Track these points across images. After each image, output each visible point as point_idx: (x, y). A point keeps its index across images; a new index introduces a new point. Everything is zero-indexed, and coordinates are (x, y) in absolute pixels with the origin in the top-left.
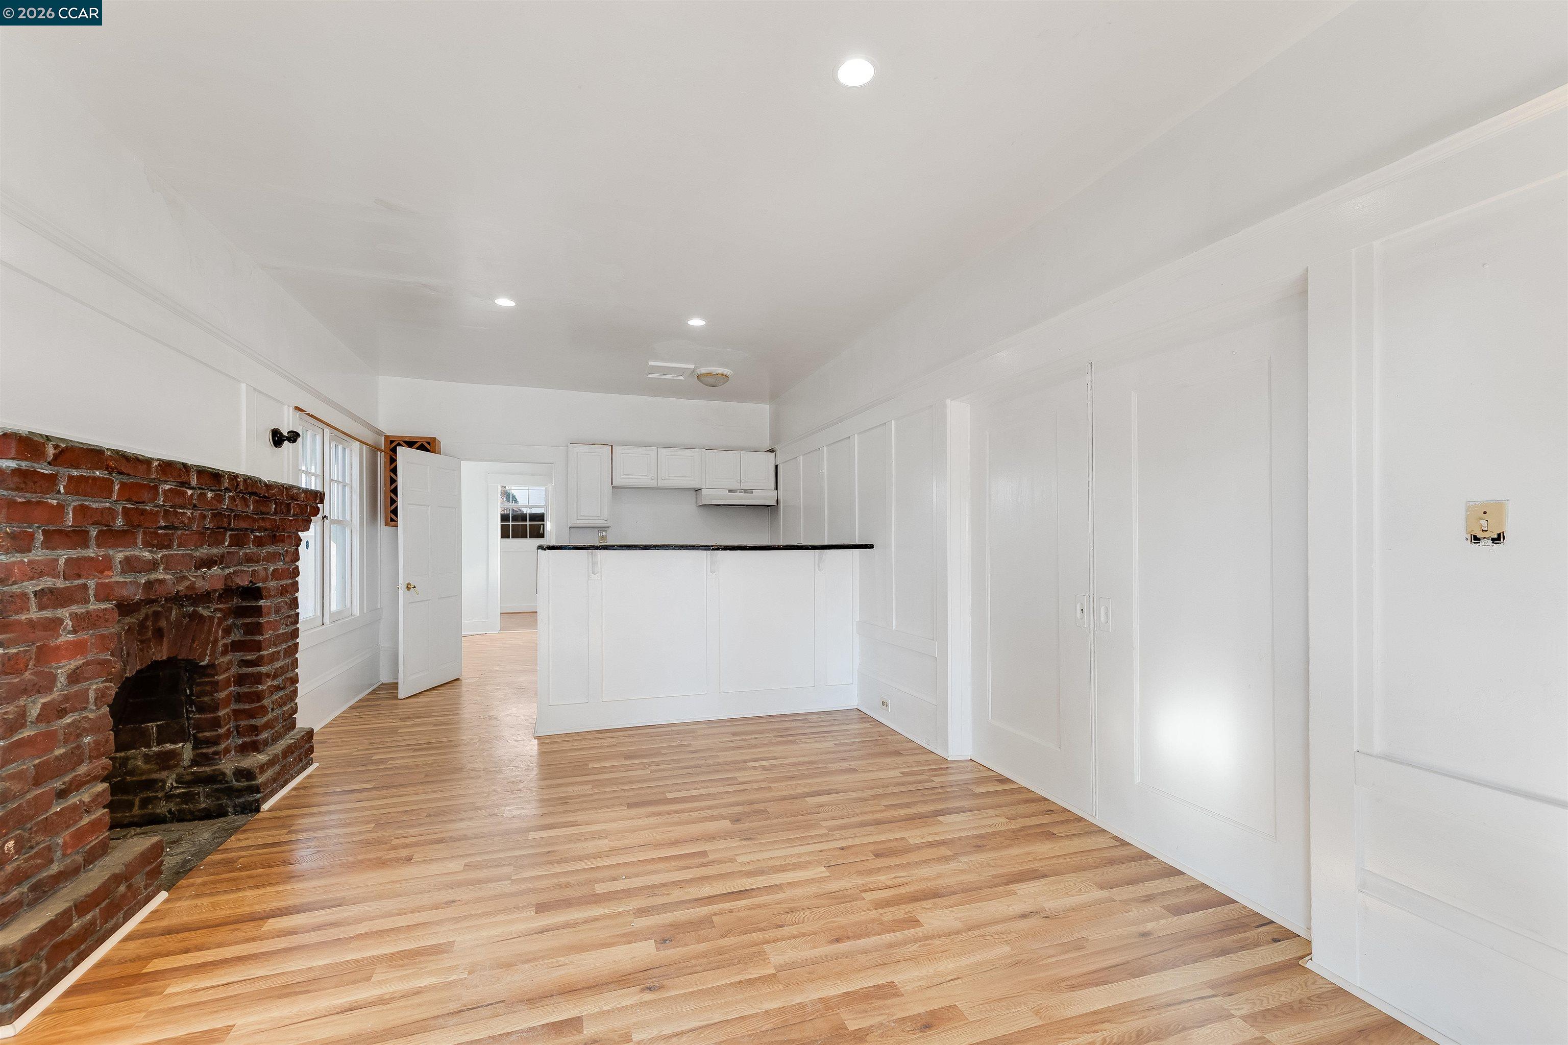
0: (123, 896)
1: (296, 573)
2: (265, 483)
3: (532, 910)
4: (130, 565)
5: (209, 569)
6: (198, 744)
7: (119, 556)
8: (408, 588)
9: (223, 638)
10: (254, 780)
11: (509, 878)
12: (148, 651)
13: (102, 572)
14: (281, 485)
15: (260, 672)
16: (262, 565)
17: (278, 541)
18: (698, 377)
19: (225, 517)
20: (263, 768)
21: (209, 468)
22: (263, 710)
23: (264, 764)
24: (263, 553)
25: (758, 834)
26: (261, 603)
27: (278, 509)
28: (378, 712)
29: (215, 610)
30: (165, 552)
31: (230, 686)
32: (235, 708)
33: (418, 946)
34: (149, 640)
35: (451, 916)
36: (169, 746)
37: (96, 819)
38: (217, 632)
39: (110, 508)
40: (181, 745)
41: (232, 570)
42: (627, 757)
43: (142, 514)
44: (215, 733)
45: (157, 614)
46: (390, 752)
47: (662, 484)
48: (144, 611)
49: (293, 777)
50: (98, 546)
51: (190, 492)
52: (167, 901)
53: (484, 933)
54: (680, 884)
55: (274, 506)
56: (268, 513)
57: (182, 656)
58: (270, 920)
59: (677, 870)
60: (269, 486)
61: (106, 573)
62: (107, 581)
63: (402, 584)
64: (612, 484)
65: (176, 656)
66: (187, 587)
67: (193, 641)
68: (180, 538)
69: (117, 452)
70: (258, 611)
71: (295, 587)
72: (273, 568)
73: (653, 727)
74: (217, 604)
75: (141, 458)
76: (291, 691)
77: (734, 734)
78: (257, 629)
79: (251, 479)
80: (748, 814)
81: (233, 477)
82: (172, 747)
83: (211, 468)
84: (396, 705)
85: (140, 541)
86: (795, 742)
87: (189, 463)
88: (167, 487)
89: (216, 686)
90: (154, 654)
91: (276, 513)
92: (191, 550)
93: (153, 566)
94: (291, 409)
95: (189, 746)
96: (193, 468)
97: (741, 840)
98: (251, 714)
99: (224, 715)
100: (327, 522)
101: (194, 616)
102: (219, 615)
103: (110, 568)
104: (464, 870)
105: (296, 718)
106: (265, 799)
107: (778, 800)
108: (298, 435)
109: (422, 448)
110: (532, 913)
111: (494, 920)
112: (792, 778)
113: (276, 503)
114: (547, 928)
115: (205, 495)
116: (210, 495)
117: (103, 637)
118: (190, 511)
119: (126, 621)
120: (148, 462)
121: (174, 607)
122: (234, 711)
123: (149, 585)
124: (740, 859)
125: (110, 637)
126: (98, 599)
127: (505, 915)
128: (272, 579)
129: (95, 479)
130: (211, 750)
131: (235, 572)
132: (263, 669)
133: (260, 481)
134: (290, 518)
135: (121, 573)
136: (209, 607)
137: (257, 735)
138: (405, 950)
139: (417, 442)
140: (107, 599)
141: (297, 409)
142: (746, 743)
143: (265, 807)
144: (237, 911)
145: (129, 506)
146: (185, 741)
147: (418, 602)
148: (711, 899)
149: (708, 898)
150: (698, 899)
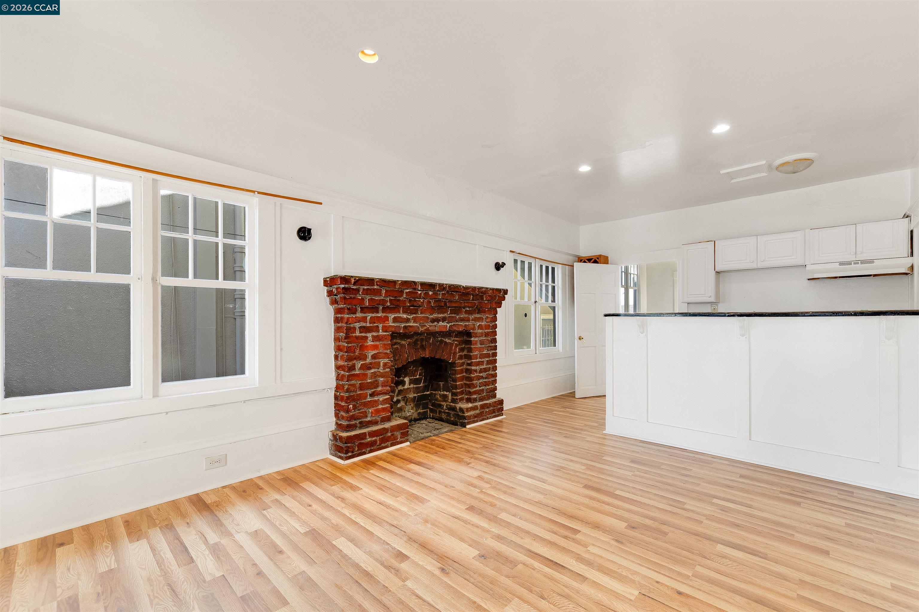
0: (389, 437)
1: (495, 326)
2: (463, 287)
4: (395, 320)
5: (438, 323)
6: (453, 394)
7: (392, 316)
8: (580, 339)
9: (459, 352)
10: (464, 414)
11: (482, 490)
12: (418, 353)
13: (385, 322)
14: (474, 287)
15: (471, 369)
16: (471, 322)
17: (482, 312)
18: (777, 168)
19: (443, 302)
20: (468, 410)
21: (427, 282)
22: (474, 386)
23: (469, 408)
24: (472, 317)
25: (631, 543)
26: (472, 339)
27: (474, 298)
28: (559, 402)
29: (453, 340)
30: (414, 315)
31: (464, 373)
32: (465, 382)
33: (421, 496)
34: (419, 349)
36: (445, 393)
37: (384, 408)
38: (455, 349)
39: (383, 299)
40: (448, 393)
41: (452, 324)
42: (633, 461)
43: (398, 301)
44: (456, 391)
45: (422, 340)
46: (533, 420)
47: (760, 265)
48: (415, 338)
49: (488, 419)
50: (382, 312)
51: (419, 292)
52: (407, 446)
54: (536, 537)
55: (472, 297)
56: (470, 300)
57: (438, 356)
58: (412, 464)
59: (549, 531)
60: (466, 288)
61: (386, 322)
62: (386, 325)
63: (576, 337)
64: (715, 270)
65: (434, 357)
66: (425, 329)
67: (443, 352)
68: (421, 310)
69: (381, 279)
70: (470, 342)
71: (495, 333)
72: (478, 324)
73: (686, 450)
74: (455, 338)
75: (392, 280)
76: (492, 380)
77: (742, 476)
78: (470, 350)
79: (453, 286)
80: (647, 528)
81: (441, 285)
82: (446, 393)
83: (428, 282)
84: (574, 401)
85: (401, 311)
86: (798, 504)
87: (417, 281)
88: (407, 291)
89: (456, 372)
90: (421, 354)
91: (473, 300)
92: (428, 315)
93: (408, 320)
94: (508, 252)
95: (450, 394)
96: (418, 283)
97: (613, 539)
98: (469, 386)
99: (459, 384)
100: (537, 304)
101: (442, 341)
102: (456, 343)
103: (388, 320)
104: (476, 478)
105: (496, 393)
106: (469, 423)
107: (687, 532)
108: (505, 264)
109: (595, 262)
110: (464, 508)
112: (737, 526)
113: (473, 296)
115: (428, 293)
116: (431, 293)
117: (385, 344)
118: (423, 300)
119: (408, 341)
120: (394, 282)
121: (432, 337)
122: (465, 384)
123: (405, 327)
124: (591, 548)
125: (387, 345)
126: (383, 331)
127: (457, 503)
128: (478, 329)
129: (374, 289)
130: (455, 398)
131: (454, 325)
132: (473, 368)
133: (460, 286)
134: (485, 302)
135: (393, 322)
136: (451, 339)
137: (471, 396)
138: (417, 495)
139: (592, 259)
140: (386, 331)
141: (511, 251)
142: (741, 486)
143: (468, 426)
144: (412, 457)
145: (392, 298)
146: (449, 392)
147: (587, 347)
148: (536, 556)
149: (536, 554)
150: (530, 551)
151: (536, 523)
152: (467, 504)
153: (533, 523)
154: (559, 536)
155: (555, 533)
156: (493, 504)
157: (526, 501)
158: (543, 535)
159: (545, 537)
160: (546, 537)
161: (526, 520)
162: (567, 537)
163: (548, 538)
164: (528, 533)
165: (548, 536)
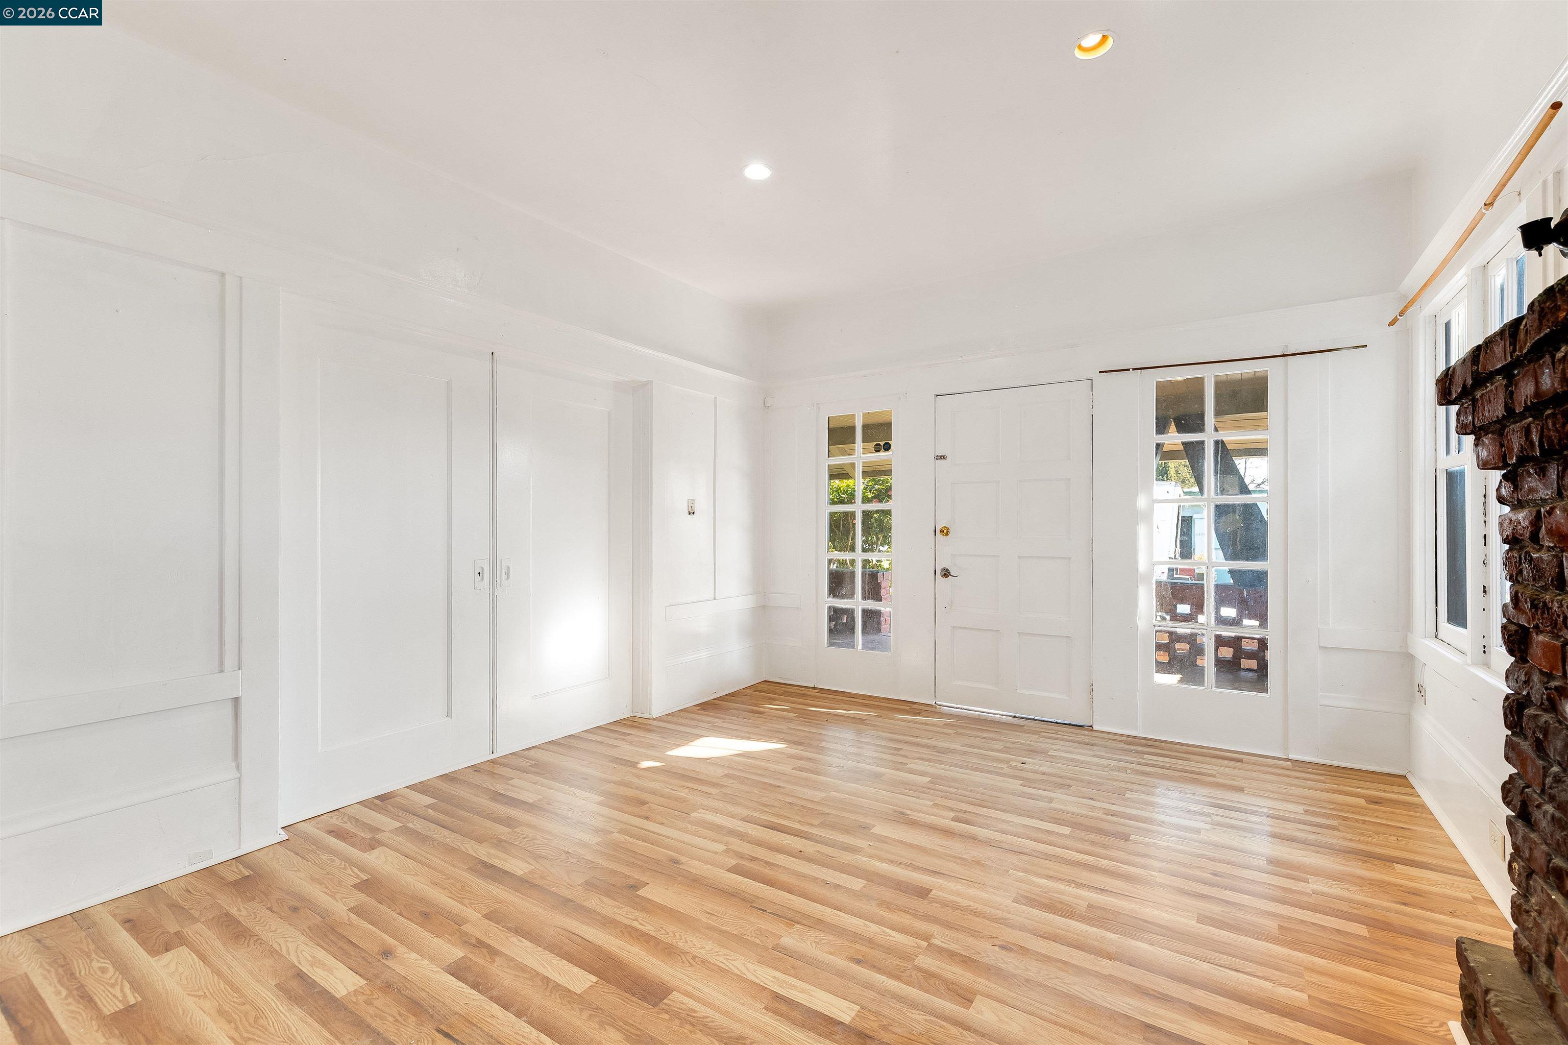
3: (933, 895)
11: (930, 945)
35: (1010, 930)
53: (985, 895)
54: (799, 855)
110: (935, 893)
111: (971, 903)
114: (932, 874)
127: (959, 903)
148: (796, 834)
149: (797, 836)
150: (805, 838)
151: (799, 876)
152: (936, 903)
153: (804, 876)
154: (762, 860)
155: (767, 863)
156: (884, 906)
157: (818, 924)
158: (787, 859)
159: (784, 857)
160: (782, 857)
161: (815, 879)
162: (751, 860)
163: (781, 856)
164: (810, 860)
165: (780, 859)
